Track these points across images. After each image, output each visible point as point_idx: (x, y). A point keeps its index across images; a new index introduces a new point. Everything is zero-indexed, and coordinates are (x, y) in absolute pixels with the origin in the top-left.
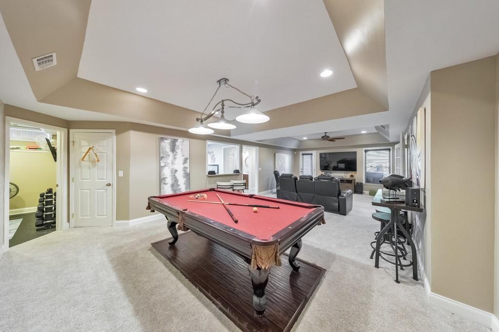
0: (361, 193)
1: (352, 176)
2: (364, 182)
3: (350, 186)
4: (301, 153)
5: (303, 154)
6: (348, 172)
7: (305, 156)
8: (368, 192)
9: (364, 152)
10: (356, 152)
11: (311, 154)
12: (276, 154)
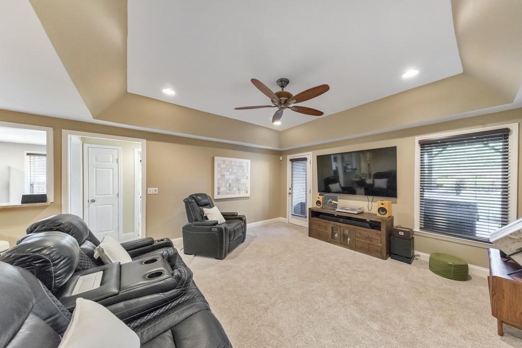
0: (408, 258)
1: (382, 210)
2: (417, 229)
3: (375, 237)
4: (290, 157)
5: (292, 160)
6: (376, 198)
7: (295, 163)
8: (429, 255)
9: (418, 148)
10: (395, 148)
11: (305, 159)
12: (216, 158)
